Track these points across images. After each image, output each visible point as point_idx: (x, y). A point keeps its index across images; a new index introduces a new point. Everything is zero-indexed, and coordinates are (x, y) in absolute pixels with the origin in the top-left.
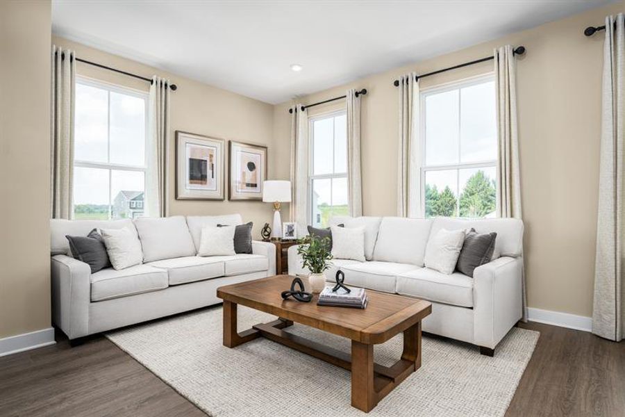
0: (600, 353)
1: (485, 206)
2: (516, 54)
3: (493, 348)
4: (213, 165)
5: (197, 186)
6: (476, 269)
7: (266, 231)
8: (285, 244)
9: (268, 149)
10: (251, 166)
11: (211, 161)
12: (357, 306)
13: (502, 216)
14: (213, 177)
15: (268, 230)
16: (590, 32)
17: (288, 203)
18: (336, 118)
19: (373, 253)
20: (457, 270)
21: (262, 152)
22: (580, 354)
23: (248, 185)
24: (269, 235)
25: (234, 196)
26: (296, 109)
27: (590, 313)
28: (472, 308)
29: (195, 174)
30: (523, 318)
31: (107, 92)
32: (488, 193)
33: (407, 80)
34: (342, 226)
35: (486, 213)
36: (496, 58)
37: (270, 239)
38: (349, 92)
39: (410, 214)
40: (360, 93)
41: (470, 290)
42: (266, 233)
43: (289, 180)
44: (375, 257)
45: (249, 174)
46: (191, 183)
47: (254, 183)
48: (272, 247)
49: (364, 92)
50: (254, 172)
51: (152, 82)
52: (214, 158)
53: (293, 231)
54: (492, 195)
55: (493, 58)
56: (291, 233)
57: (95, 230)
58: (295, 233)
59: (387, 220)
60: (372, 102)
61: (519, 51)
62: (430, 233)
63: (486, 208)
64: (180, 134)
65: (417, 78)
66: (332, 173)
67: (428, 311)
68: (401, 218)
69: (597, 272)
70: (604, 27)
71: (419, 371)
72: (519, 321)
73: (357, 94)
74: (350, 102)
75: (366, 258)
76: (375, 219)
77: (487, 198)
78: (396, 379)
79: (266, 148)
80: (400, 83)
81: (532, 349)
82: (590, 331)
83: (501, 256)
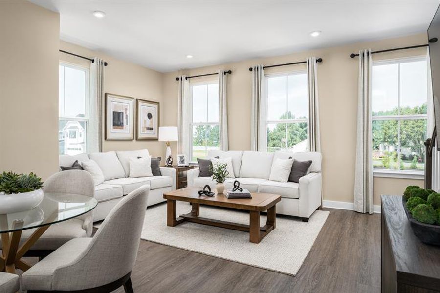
0: (356, 218)
1: (292, 138)
2: (318, 62)
3: (308, 218)
4: (127, 115)
5: (118, 131)
6: (300, 178)
7: (169, 160)
8: (181, 169)
9: (160, 104)
10: (150, 116)
11: (126, 113)
12: (248, 197)
13: (310, 151)
14: (127, 124)
15: (171, 159)
16: (353, 56)
17: (176, 142)
18: (209, 85)
19: (239, 173)
20: (289, 180)
21: (156, 106)
22: (347, 219)
23: (148, 129)
24: (171, 163)
25: (140, 136)
26: (182, 78)
27: (352, 200)
28: (298, 199)
29: (116, 122)
30: (321, 206)
31: (63, 67)
32: (294, 128)
33: (258, 68)
34: (218, 157)
35: (294, 144)
36: (307, 63)
37: (172, 165)
38: (220, 71)
39: (260, 149)
40: (227, 72)
41: (297, 189)
42: (170, 162)
43: (177, 126)
44: (241, 175)
45: (148, 121)
46: (114, 128)
47: (151, 127)
48: (173, 170)
49: (230, 72)
50: (151, 119)
51: (93, 61)
52: (128, 111)
53: (184, 160)
54: (297, 130)
55: (306, 62)
56: (182, 161)
57: (77, 161)
58: (185, 161)
59: (247, 153)
60: (235, 78)
61: (319, 60)
62: (273, 160)
63: (293, 140)
64: (108, 96)
65: (263, 68)
66: (206, 121)
67: (279, 199)
68: (254, 152)
69: (356, 179)
70: (359, 55)
71: (275, 229)
72: (319, 208)
73: (225, 73)
74: (221, 77)
75: (235, 175)
76: (239, 153)
77: (293, 132)
78: (267, 231)
79: (158, 103)
80: (253, 69)
81: (326, 218)
82: (352, 210)
83: (311, 172)
